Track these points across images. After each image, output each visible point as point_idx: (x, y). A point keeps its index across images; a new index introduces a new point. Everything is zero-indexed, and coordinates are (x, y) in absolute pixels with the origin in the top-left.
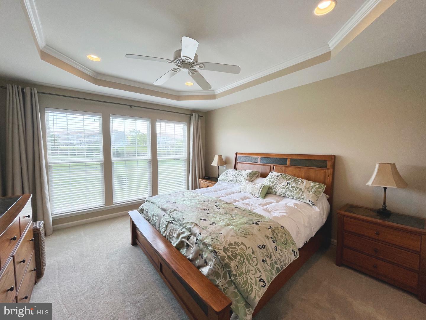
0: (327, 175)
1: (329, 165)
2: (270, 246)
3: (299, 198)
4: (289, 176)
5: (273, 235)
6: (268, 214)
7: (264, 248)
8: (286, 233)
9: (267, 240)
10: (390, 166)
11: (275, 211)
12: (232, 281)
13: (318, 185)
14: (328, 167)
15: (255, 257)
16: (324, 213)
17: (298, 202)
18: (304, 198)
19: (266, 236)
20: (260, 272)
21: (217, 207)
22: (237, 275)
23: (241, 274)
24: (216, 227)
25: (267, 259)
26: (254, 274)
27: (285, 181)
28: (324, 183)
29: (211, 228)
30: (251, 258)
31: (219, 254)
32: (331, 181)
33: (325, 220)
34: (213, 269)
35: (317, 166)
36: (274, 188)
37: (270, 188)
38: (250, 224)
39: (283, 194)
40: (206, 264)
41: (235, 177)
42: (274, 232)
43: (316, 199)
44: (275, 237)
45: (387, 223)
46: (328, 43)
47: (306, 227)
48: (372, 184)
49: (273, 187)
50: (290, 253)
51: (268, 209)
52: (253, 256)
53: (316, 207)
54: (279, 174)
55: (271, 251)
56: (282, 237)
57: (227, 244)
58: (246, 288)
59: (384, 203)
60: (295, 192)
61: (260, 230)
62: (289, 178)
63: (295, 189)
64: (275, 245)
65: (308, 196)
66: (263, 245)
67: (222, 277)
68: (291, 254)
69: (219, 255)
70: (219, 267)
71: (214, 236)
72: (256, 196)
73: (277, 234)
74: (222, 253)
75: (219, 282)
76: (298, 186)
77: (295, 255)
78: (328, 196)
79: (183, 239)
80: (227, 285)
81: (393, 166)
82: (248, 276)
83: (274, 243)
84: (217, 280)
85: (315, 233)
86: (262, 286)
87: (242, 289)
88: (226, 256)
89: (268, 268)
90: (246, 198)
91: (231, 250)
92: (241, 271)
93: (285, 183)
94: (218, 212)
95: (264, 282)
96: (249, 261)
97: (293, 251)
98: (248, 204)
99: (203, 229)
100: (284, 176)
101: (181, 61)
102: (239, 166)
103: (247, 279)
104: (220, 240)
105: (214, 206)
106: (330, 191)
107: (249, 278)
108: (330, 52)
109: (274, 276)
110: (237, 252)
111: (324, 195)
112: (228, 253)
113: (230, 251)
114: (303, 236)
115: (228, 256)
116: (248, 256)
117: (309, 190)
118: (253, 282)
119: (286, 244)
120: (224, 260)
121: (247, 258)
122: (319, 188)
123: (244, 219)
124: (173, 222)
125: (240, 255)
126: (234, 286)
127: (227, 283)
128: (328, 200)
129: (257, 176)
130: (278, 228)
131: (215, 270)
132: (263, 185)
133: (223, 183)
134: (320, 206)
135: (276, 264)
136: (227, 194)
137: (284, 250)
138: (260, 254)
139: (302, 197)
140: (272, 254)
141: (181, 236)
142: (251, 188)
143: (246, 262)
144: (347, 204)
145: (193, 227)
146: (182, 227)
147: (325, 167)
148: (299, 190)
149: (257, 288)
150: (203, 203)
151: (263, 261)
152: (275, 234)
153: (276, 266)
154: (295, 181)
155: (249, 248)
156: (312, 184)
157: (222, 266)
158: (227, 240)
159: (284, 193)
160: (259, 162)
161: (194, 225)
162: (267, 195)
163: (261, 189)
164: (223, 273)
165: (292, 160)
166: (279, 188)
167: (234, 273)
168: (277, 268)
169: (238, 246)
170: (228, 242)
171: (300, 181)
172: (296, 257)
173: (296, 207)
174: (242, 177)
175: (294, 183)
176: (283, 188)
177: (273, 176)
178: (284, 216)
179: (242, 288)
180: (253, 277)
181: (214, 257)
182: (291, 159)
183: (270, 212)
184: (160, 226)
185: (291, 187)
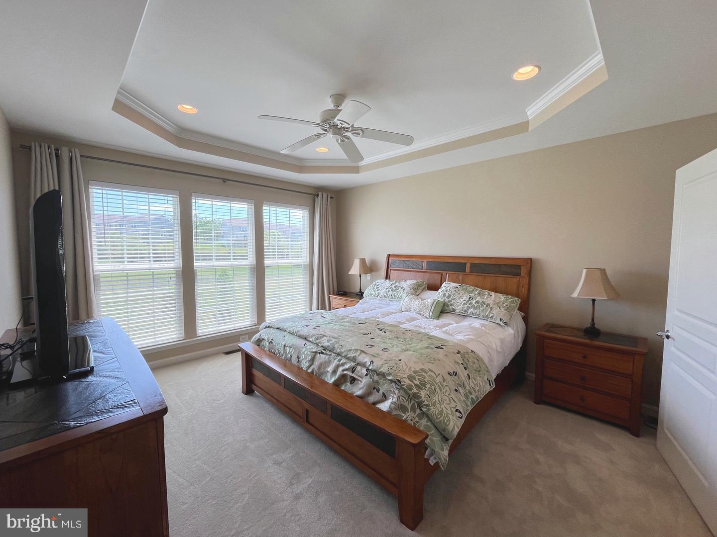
0: (522, 286)
1: (523, 271)
2: (463, 374)
3: (487, 317)
4: (471, 287)
5: (463, 359)
6: (451, 337)
7: (456, 375)
8: (479, 359)
9: (457, 366)
10: (599, 271)
11: (458, 333)
12: (423, 413)
13: (511, 298)
14: (522, 275)
15: (447, 386)
16: (519, 336)
17: (486, 322)
18: (493, 316)
19: (455, 362)
20: (455, 402)
21: (381, 330)
22: (430, 405)
23: (434, 404)
24: (390, 354)
25: (460, 388)
26: (449, 404)
27: (466, 295)
28: (517, 296)
29: (385, 355)
30: (442, 386)
31: (404, 383)
32: (526, 292)
33: (520, 345)
34: (397, 402)
35: (507, 273)
36: (451, 305)
37: (445, 304)
38: (432, 348)
39: (463, 312)
40: (385, 397)
41: (392, 290)
42: (463, 357)
43: (509, 317)
44: (466, 363)
45: (597, 343)
46: (526, 110)
47: (500, 352)
48: (578, 296)
49: (449, 304)
50: (485, 381)
51: (448, 331)
52: (445, 384)
53: (509, 328)
54: (457, 285)
55: (464, 379)
56: (474, 363)
57: (412, 372)
58: (442, 418)
59: (593, 320)
60: (481, 308)
61: (446, 355)
62: (471, 290)
63: (481, 304)
64: (466, 372)
65: (498, 313)
66: (454, 372)
67: (409, 411)
68: (486, 384)
69: (404, 385)
70: (404, 399)
71: (392, 363)
72: (426, 317)
73: (467, 359)
74: (408, 382)
75: (407, 416)
76: (484, 300)
77: (490, 385)
78: (522, 313)
79: (345, 372)
80: (417, 419)
81: (603, 271)
82: (442, 406)
83: (466, 370)
84: (403, 415)
85: (509, 362)
86: (459, 417)
87: (438, 420)
88: (413, 385)
89: (463, 398)
90: (414, 319)
91: (417, 377)
92: (434, 401)
93: (466, 297)
94: (385, 337)
95: (460, 412)
96: (441, 390)
97: (488, 380)
98: (420, 327)
99: (374, 356)
100: (464, 287)
101: (332, 124)
102: (393, 274)
103: (442, 410)
104: (401, 367)
105: (377, 330)
106: (524, 308)
107: (444, 409)
108: (528, 122)
109: (469, 408)
110: (425, 380)
111: (518, 311)
112: (415, 381)
113: (417, 379)
114: (496, 364)
115: (415, 384)
116: (439, 384)
117: (500, 305)
118: (449, 412)
119: (479, 371)
120: (411, 389)
121: (438, 386)
122: (512, 302)
123: (422, 343)
124: (323, 351)
125: (429, 383)
126: (426, 419)
127: (417, 416)
128: (523, 318)
129: (423, 289)
130: (467, 352)
131: (400, 403)
132: (436, 301)
133: (372, 301)
134: (514, 327)
135: (471, 394)
136: (384, 315)
137: (478, 378)
138: (451, 382)
139: (491, 315)
140: (465, 383)
141: (341, 369)
142: (419, 305)
143: (438, 390)
144: (547, 324)
145: (359, 355)
146: (340, 357)
147: (519, 274)
148: (487, 306)
149: (454, 418)
150: (359, 326)
151: (456, 390)
152: (465, 360)
153: (471, 396)
154: (479, 294)
155: (439, 374)
156: (503, 298)
157: (410, 396)
158: (411, 367)
159: (466, 311)
160: (424, 267)
161: (359, 352)
162: (441, 314)
163: (434, 305)
164: (410, 405)
165: (473, 266)
166: (459, 304)
167: (426, 403)
168: (472, 399)
169: (426, 373)
170: (412, 369)
171: (487, 293)
172: (491, 388)
173: (483, 328)
174: (402, 290)
175: (479, 297)
176: (464, 304)
177: (449, 288)
178: (472, 339)
179: (437, 418)
180: (448, 407)
181: (397, 388)
182: (471, 264)
183: (451, 335)
184: (301, 359)
185: (475, 303)
